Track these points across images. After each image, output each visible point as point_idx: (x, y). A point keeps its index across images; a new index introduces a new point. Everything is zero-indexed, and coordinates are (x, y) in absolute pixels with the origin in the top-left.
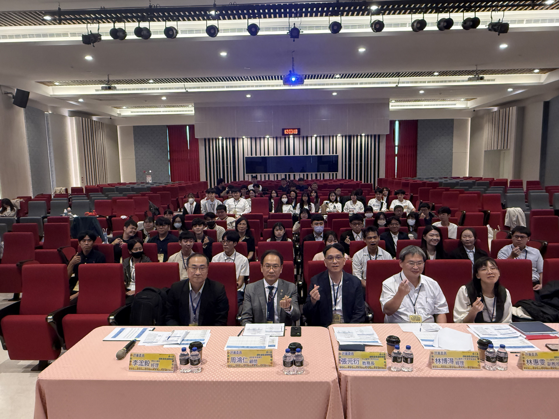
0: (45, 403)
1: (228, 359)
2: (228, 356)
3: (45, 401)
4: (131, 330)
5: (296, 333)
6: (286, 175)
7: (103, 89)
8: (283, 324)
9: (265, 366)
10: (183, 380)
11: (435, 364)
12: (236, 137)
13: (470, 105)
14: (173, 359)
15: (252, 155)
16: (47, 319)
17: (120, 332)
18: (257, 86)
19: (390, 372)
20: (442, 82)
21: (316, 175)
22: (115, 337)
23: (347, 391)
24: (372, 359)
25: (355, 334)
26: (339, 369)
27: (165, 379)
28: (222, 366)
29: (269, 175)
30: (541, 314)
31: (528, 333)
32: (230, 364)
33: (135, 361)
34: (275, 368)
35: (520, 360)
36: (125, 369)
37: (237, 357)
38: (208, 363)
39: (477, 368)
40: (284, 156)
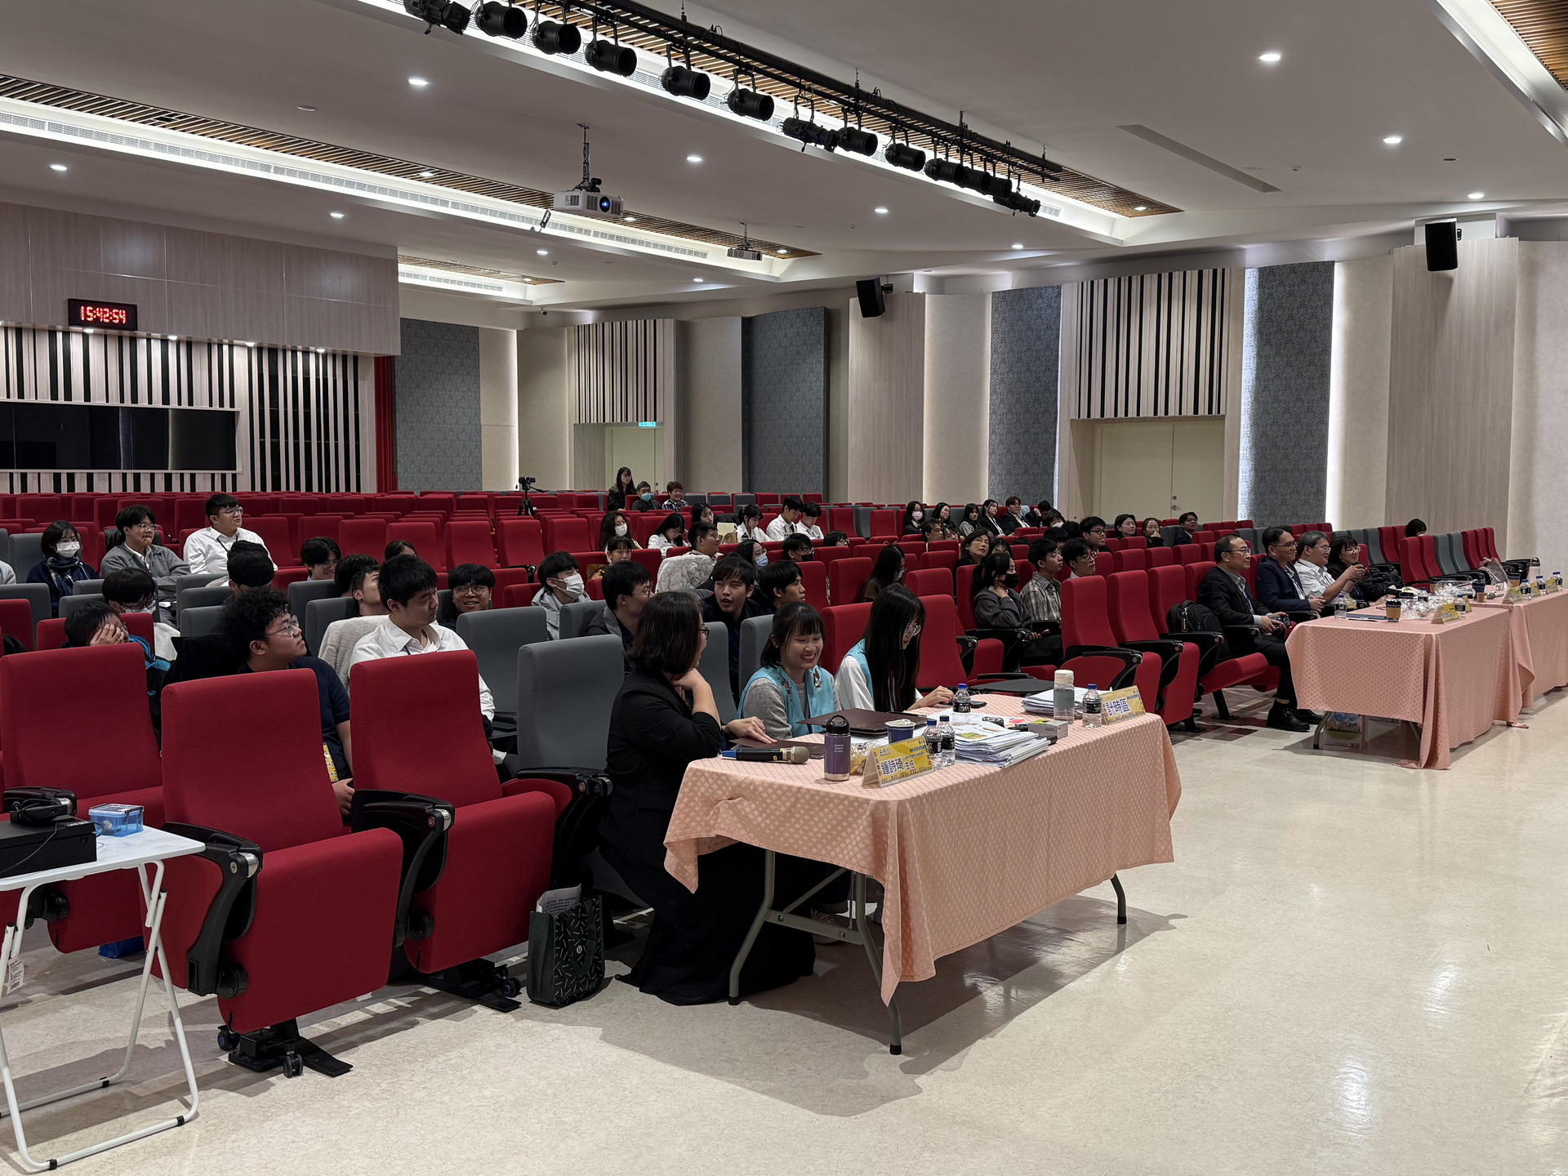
13: (537, 295)
21: (168, 479)
40: (49, 401)
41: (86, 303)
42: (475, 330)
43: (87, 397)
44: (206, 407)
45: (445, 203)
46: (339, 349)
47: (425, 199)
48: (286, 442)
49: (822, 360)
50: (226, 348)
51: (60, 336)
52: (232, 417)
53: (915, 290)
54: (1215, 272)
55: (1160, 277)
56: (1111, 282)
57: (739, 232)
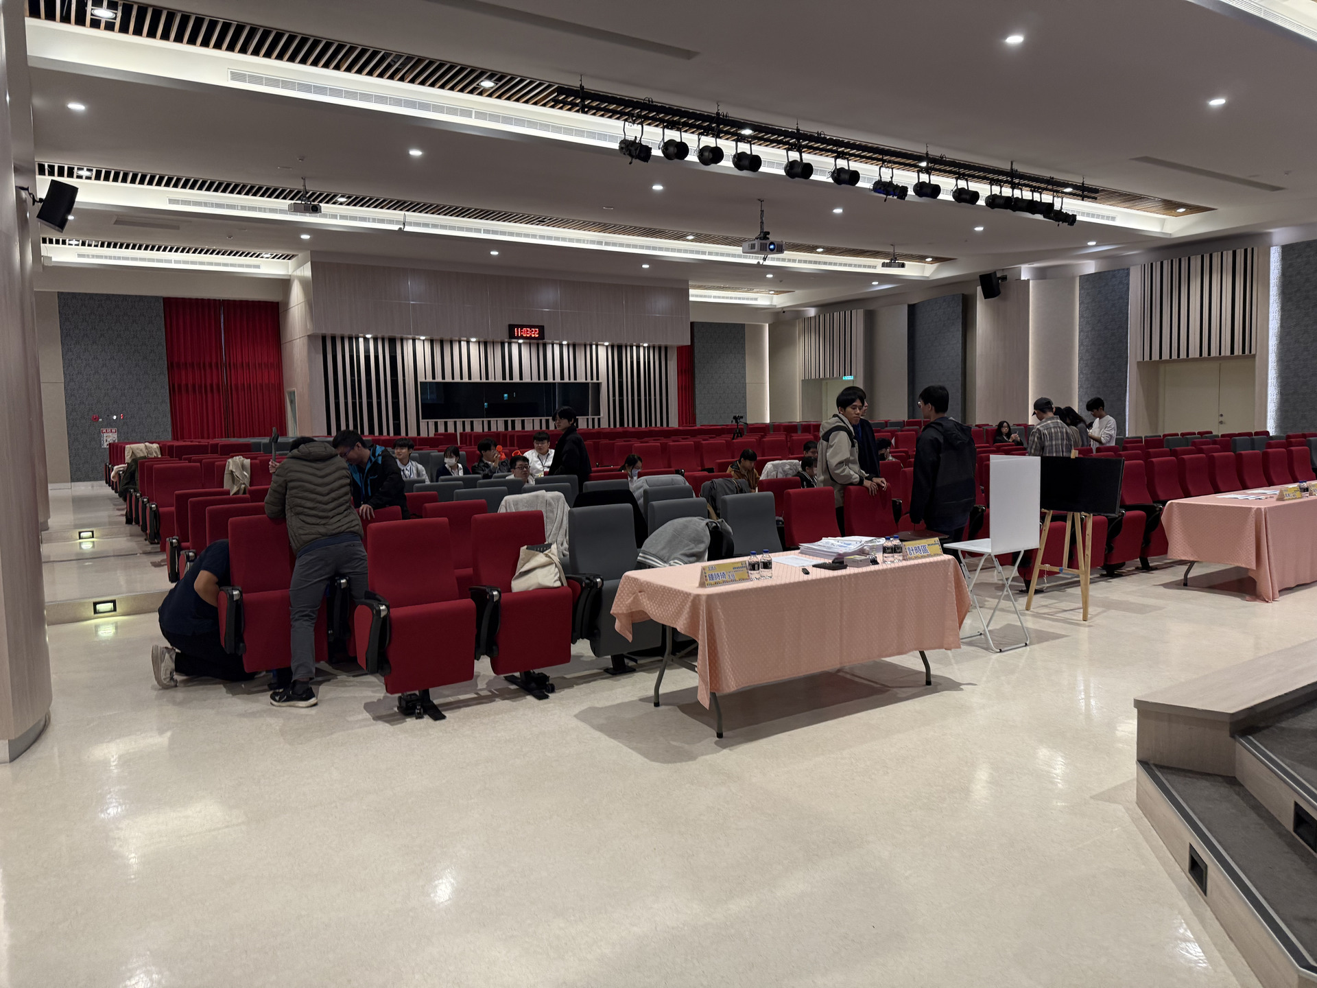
13: (779, 301)
15: (434, 377)
40: (501, 381)
41: (518, 326)
42: (743, 326)
43: (521, 378)
44: (583, 380)
45: (704, 253)
46: (657, 344)
47: (692, 252)
48: (627, 398)
49: (961, 329)
50: (594, 347)
51: (506, 345)
52: (597, 386)
53: (1023, 278)
54: (1246, 251)
55: (1202, 257)
56: (1165, 263)
57: (890, 250)
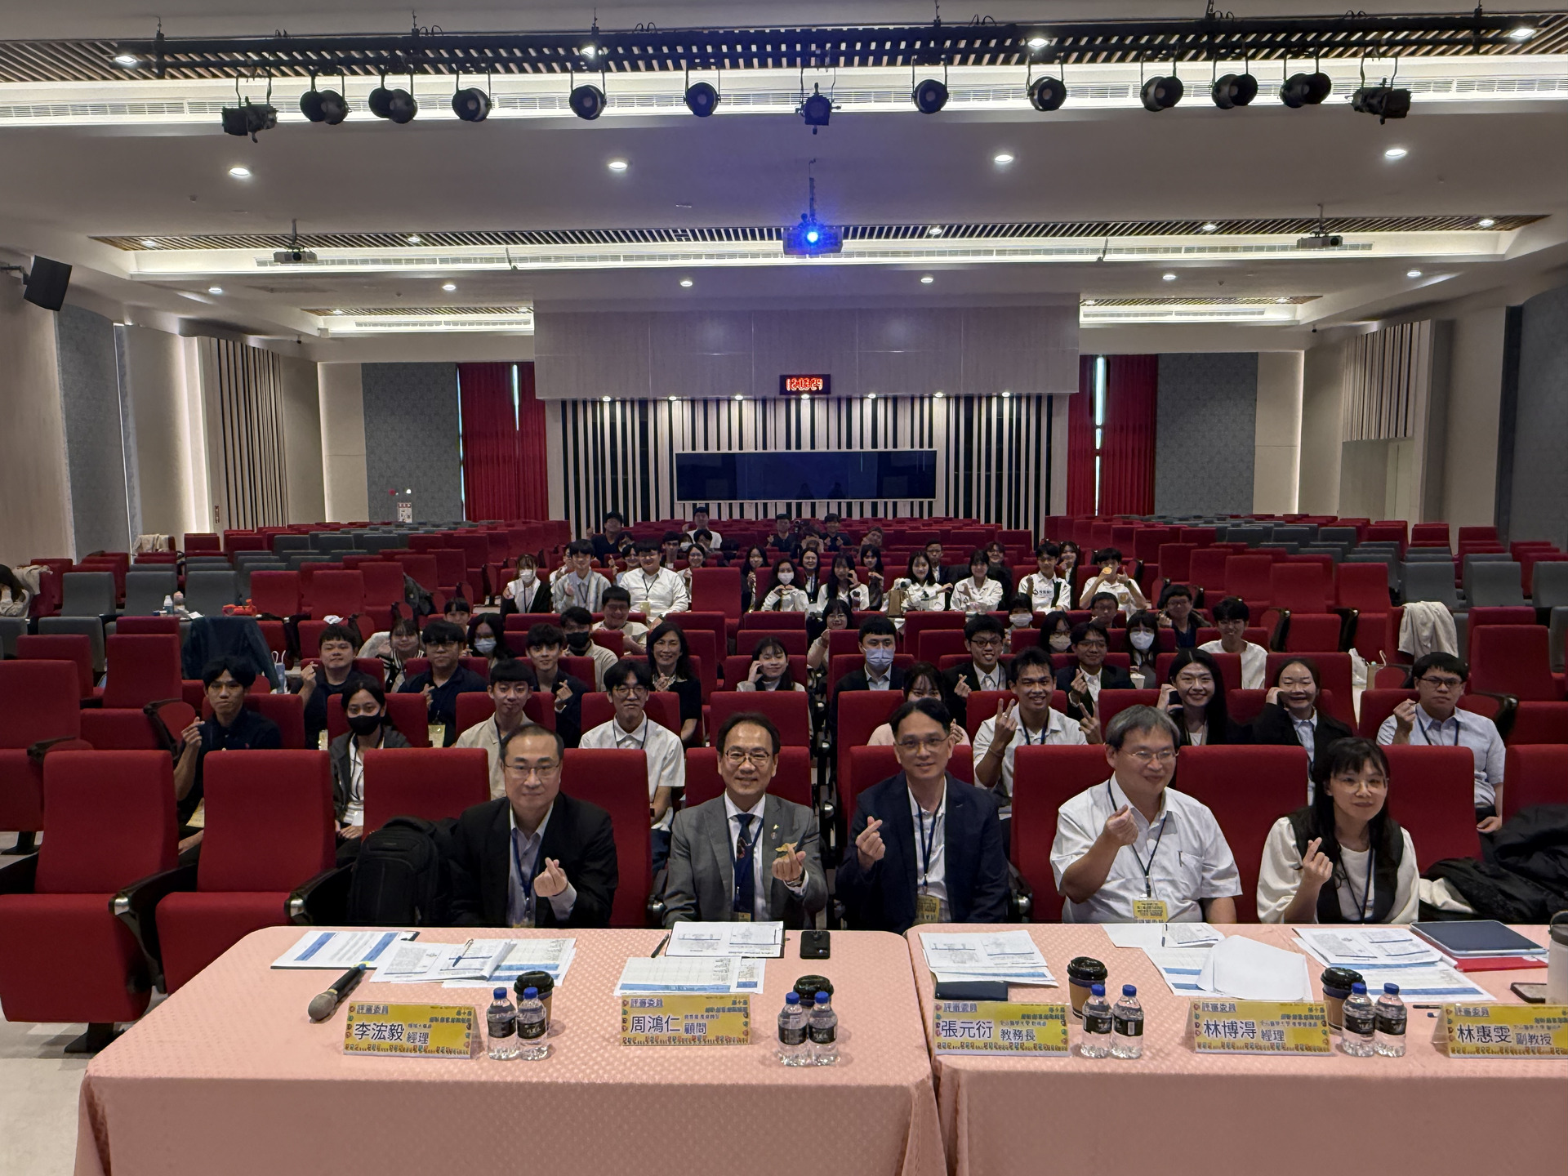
0: (106, 1144)
1: (624, 1021)
2: (625, 1013)
3: (107, 1136)
4: (351, 939)
5: (815, 948)
6: (789, 506)
7: (280, 259)
8: (781, 924)
9: (728, 1041)
10: (496, 1078)
11: (1204, 1038)
12: (651, 397)
13: (1304, 314)
14: (469, 1020)
15: (694, 448)
16: (112, 905)
17: (320, 943)
18: (710, 256)
19: (1078, 1059)
20: (1225, 249)
21: (874, 506)
22: (305, 957)
23: (956, 1111)
24: (1028, 1023)
25: (981, 953)
26: (936, 1051)
27: (446, 1077)
28: (608, 1040)
29: (742, 505)
30: (1500, 897)
31: (1464, 952)
32: (630, 1034)
33: (363, 1025)
34: (756, 1047)
35: (1439, 1027)
36: (334, 1047)
37: (648, 1015)
38: (567, 1031)
39: (1320, 1050)
40: (784, 450)
41: (791, 377)
42: (1254, 357)
43: (813, 446)
44: (908, 448)
50: (926, 400)
52: (930, 457)
57: (1317, 214)
